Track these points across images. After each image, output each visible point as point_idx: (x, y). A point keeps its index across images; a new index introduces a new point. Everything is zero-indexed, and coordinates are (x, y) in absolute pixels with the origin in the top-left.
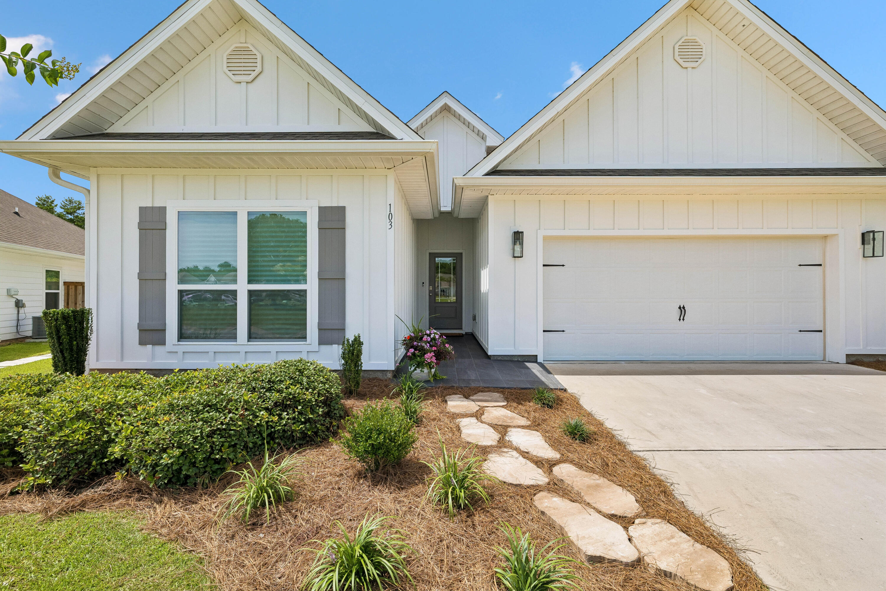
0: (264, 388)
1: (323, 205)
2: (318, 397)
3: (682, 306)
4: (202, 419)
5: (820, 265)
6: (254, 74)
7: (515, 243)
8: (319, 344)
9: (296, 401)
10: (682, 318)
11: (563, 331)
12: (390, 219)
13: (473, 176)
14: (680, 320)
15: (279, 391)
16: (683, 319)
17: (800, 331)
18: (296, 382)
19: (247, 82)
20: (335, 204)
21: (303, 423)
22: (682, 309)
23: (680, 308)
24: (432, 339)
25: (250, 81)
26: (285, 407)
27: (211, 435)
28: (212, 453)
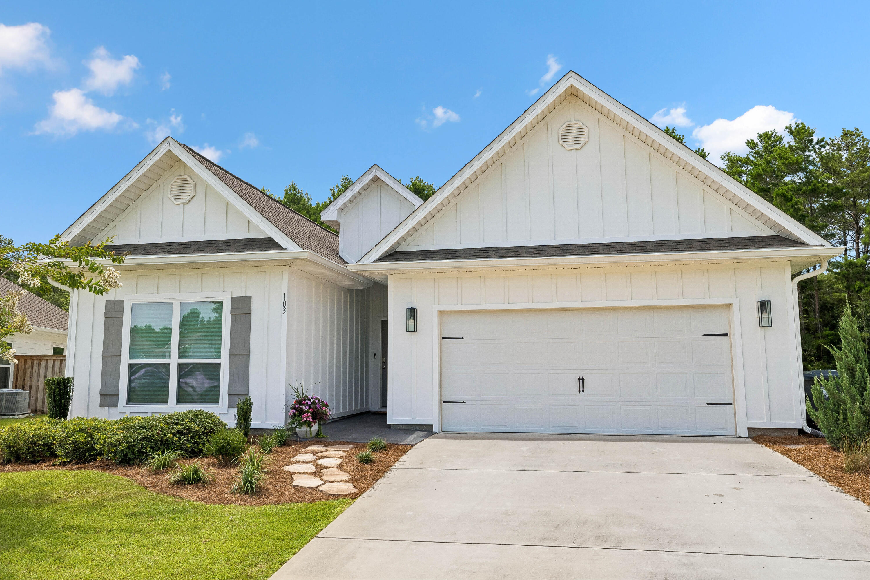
0: (173, 423)
1: (235, 295)
2: (204, 430)
3: (581, 378)
4: (138, 433)
5: (727, 335)
6: (189, 198)
7: (408, 319)
8: (228, 407)
9: (189, 430)
10: (581, 390)
11: (464, 402)
12: (284, 305)
13: (364, 264)
14: (579, 391)
15: (182, 425)
16: (583, 391)
17: (708, 404)
18: (191, 420)
19: (184, 204)
20: (243, 295)
21: (192, 443)
22: (581, 381)
23: (579, 379)
24: (312, 403)
25: (186, 203)
26: (183, 434)
27: (142, 439)
28: (142, 448)
